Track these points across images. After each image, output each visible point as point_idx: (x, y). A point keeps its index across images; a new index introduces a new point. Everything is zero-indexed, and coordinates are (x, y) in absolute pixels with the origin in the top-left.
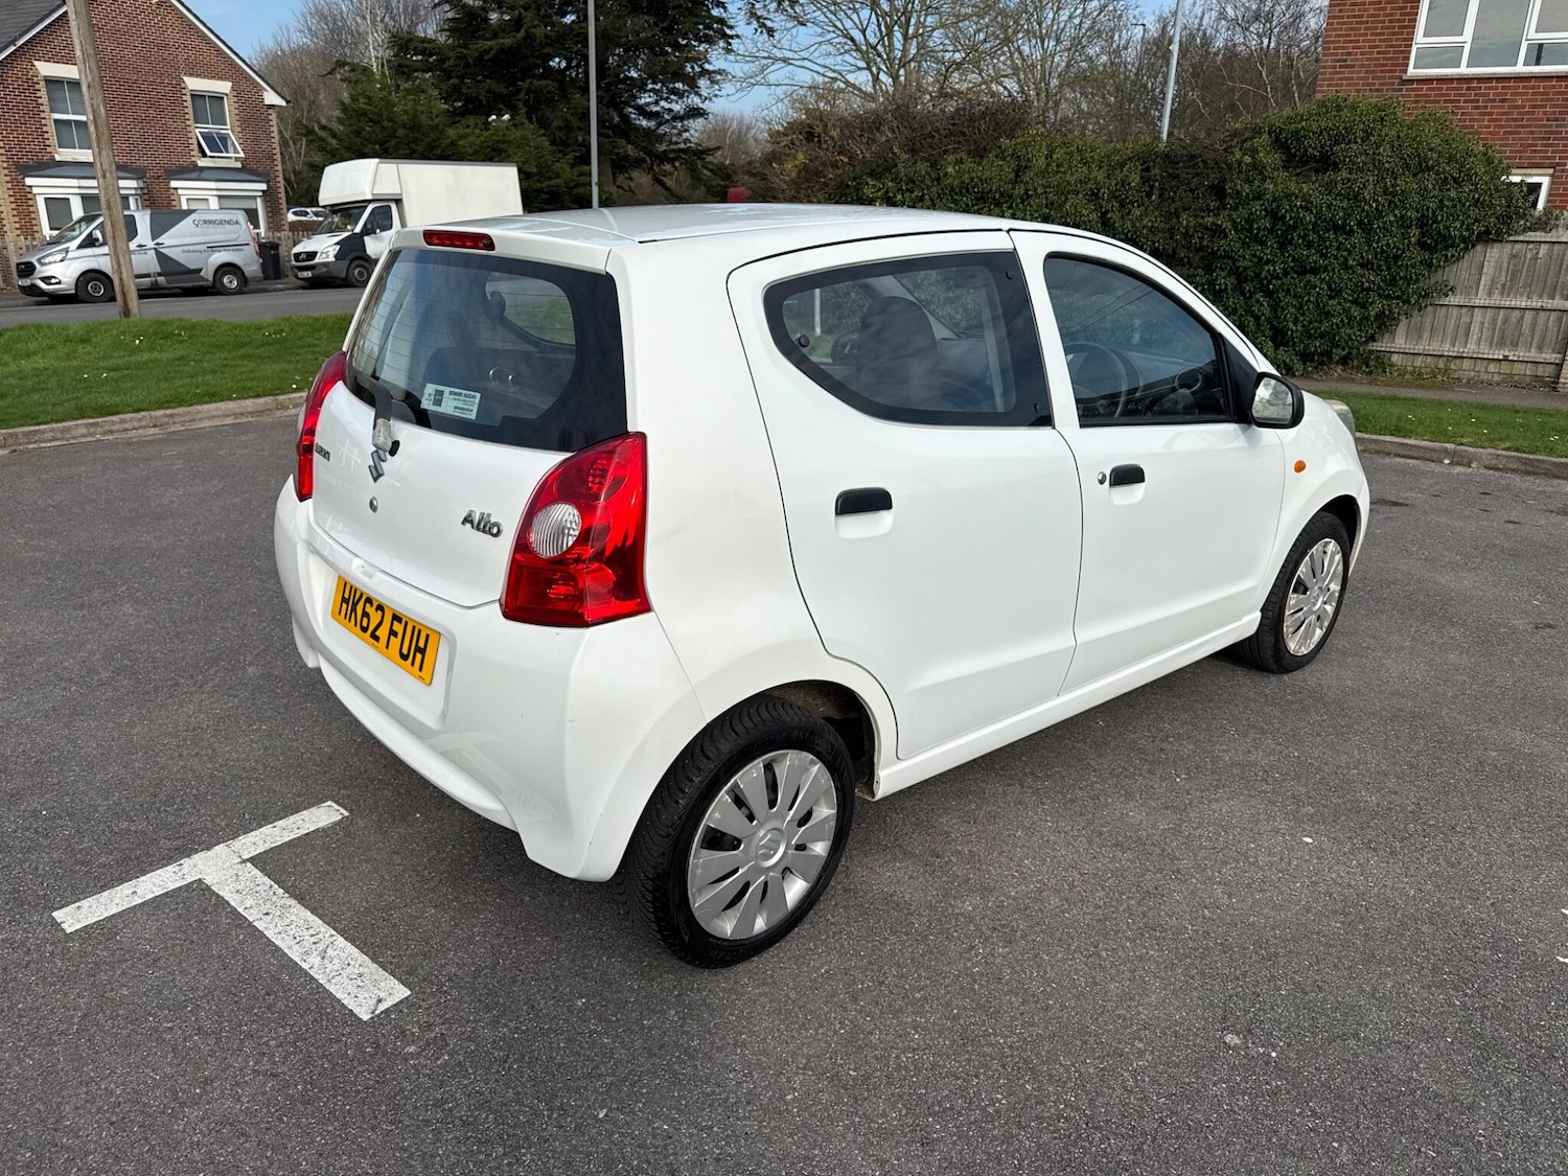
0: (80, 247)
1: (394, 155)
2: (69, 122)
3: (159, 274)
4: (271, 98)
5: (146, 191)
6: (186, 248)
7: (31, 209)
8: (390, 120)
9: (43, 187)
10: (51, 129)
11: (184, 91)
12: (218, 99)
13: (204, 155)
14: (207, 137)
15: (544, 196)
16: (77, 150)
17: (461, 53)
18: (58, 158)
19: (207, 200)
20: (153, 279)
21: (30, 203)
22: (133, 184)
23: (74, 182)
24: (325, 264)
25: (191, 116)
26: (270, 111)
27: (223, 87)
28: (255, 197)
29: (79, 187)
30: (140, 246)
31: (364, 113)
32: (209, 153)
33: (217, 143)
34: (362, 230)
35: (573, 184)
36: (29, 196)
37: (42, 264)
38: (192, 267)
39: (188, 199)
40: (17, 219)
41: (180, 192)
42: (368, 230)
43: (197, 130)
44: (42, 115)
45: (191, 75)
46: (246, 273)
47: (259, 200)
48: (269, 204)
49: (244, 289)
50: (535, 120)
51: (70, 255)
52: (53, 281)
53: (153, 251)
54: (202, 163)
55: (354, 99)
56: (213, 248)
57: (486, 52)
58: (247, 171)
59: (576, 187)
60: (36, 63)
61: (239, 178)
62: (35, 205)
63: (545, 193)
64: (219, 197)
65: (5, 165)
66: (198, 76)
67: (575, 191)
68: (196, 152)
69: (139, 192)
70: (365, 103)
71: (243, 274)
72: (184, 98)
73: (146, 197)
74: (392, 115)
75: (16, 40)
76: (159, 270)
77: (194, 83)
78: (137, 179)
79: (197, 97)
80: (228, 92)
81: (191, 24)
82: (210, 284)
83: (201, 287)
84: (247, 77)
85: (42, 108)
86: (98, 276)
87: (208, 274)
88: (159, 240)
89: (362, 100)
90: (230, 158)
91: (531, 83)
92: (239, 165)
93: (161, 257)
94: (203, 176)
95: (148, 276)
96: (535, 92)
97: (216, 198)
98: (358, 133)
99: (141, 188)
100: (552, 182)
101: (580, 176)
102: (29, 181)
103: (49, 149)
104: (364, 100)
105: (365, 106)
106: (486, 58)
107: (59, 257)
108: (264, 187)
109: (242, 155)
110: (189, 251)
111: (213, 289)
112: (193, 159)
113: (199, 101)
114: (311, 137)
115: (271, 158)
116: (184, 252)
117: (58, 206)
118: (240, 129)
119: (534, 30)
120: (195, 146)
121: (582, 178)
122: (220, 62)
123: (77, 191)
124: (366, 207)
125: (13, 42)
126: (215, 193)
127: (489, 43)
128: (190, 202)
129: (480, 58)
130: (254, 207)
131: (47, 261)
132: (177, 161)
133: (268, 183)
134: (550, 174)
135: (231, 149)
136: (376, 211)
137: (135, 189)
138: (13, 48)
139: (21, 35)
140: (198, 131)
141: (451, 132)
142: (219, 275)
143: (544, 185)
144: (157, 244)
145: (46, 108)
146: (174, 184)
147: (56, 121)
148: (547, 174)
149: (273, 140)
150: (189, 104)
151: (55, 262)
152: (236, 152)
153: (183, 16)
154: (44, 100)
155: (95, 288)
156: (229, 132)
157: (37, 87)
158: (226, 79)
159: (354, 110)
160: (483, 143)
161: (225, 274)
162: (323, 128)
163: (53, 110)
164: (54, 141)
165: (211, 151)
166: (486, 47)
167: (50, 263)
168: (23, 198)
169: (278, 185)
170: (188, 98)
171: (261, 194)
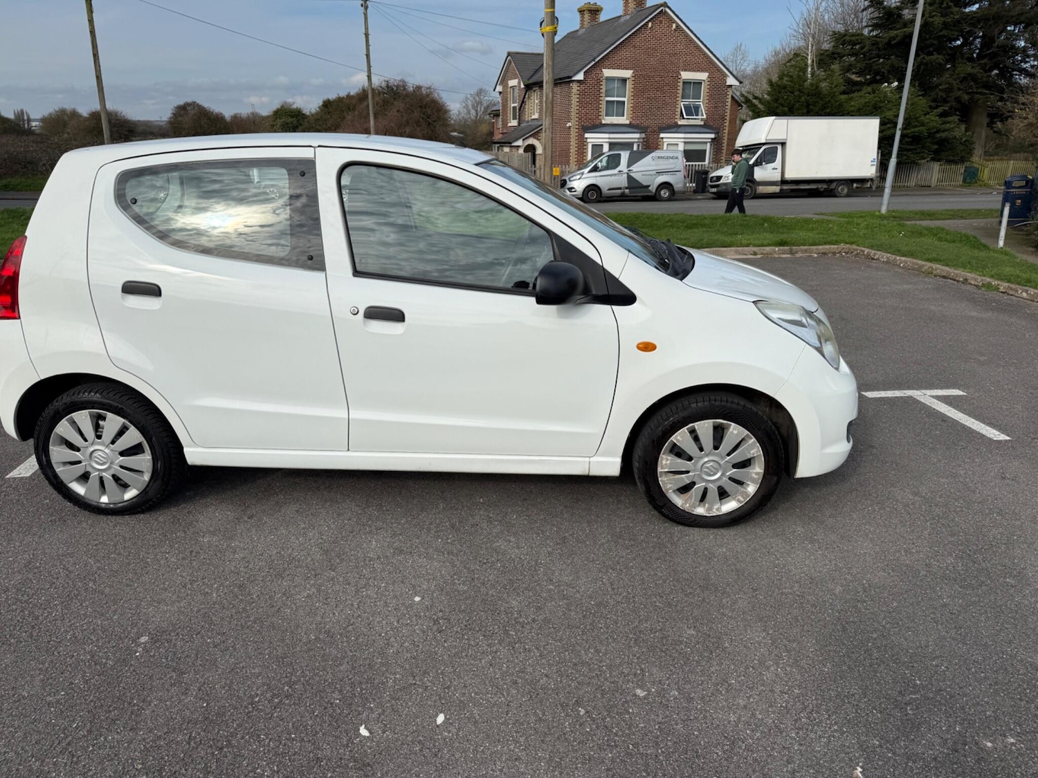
0: (590, 171)
1: (795, 114)
2: (613, 102)
3: (626, 188)
4: (731, 81)
5: (645, 140)
6: (644, 173)
7: (585, 151)
8: (800, 91)
9: (592, 138)
10: (603, 106)
11: (679, 80)
12: (698, 84)
13: (684, 118)
14: (687, 108)
15: (908, 140)
16: (615, 117)
17: (875, 41)
18: (603, 122)
19: (677, 144)
20: (622, 191)
21: (585, 147)
22: (637, 136)
23: (606, 135)
24: (725, 184)
25: (680, 95)
26: (728, 89)
27: (703, 76)
28: (706, 143)
29: (609, 138)
30: (620, 171)
31: (785, 87)
32: (685, 117)
33: (692, 110)
34: (754, 163)
35: (935, 130)
36: (585, 143)
37: (570, 181)
38: (645, 184)
39: (668, 144)
40: (576, 156)
41: (664, 140)
42: (758, 163)
43: (682, 103)
44: (601, 98)
45: (686, 70)
46: (675, 189)
47: (709, 145)
48: (715, 147)
49: (672, 198)
50: (917, 84)
51: (584, 176)
52: (573, 190)
53: (626, 175)
54: (680, 123)
55: (781, 78)
56: (659, 173)
57: (894, 38)
58: (706, 127)
59: (938, 131)
60: (603, 70)
61: (698, 131)
62: (587, 149)
63: (909, 137)
64: (685, 143)
65: (577, 127)
66: (690, 70)
67: (938, 135)
68: (678, 117)
69: (641, 140)
70: (787, 81)
71: (673, 189)
72: (679, 84)
73: (645, 143)
74: (801, 87)
75: (595, 58)
76: (627, 185)
77: (686, 75)
78: (641, 133)
79: (686, 83)
80: (705, 79)
81: (691, 40)
82: (653, 194)
83: (648, 196)
84: (719, 70)
85: (601, 95)
86: (595, 188)
87: (653, 188)
88: (631, 168)
89: (786, 79)
90: (698, 119)
91: (924, 58)
92: (702, 123)
93: (630, 178)
94: (680, 130)
95: (620, 188)
96: (926, 64)
97: (683, 144)
98: (776, 100)
99: (644, 138)
100: (917, 129)
101: (942, 124)
102: (587, 135)
103: (600, 117)
104: (788, 79)
105: (786, 83)
106: (893, 43)
107: (578, 177)
108: (713, 136)
109: (705, 117)
110: (645, 175)
111: (654, 198)
112: (676, 120)
113: (687, 86)
114: (748, 104)
115: (723, 119)
116: (643, 175)
117: (597, 148)
118: (707, 101)
119: (931, 20)
120: (679, 112)
121: (943, 126)
122: (705, 61)
123: (607, 140)
124: (761, 148)
125: (594, 60)
126: (683, 140)
127: (895, 32)
128: (669, 146)
129: (889, 43)
130: (705, 148)
131: (572, 179)
132: (666, 121)
133: (717, 133)
134: (917, 123)
135: (700, 114)
136: (766, 151)
137: (638, 139)
138: (593, 63)
139: (598, 56)
140: (682, 105)
141: (843, 97)
142: (659, 189)
143: (909, 131)
144: (629, 170)
145: (603, 95)
146: (662, 135)
147: (607, 101)
148: (913, 124)
149: (727, 107)
150: (680, 88)
151: (576, 180)
152: (702, 115)
153: (687, 36)
154: (603, 91)
155: (592, 195)
156: (701, 103)
157: (601, 83)
158: (706, 71)
159: (778, 86)
160: (866, 103)
161: (662, 189)
162: (756, 98)
163: (606, 96)
164: (604, 113)
165: (687, 115)
166: (892, 35)
167: (574, 180)
168: (582, 144)
169: (724, 135)
170: (681, 84)
171: (710, 140)
